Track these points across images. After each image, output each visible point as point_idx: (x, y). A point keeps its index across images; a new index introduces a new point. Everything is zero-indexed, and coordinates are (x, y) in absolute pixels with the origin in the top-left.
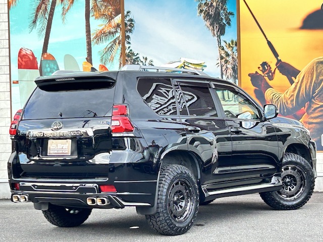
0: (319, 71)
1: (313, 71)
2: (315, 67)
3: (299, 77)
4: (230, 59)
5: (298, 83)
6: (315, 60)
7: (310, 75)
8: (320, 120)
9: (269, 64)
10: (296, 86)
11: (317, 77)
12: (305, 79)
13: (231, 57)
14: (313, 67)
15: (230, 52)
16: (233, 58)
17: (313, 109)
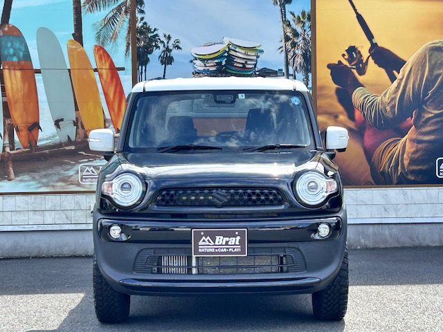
0: (433, 62)
1: (425, 62)
2: (427, 55)
3: (404, 71)
4: (300, 41)
5: (401, 79)
6: (429, 44)
7: (420, 68)
8: (433, 137)
9: (359, 49)
10: (399, 85)
11: (431, 71)
12: (412, 73)
13: (301, 38)
14: (425, 56)
15: (299, 30)
16: (304, 39)
17: (424, 120)
